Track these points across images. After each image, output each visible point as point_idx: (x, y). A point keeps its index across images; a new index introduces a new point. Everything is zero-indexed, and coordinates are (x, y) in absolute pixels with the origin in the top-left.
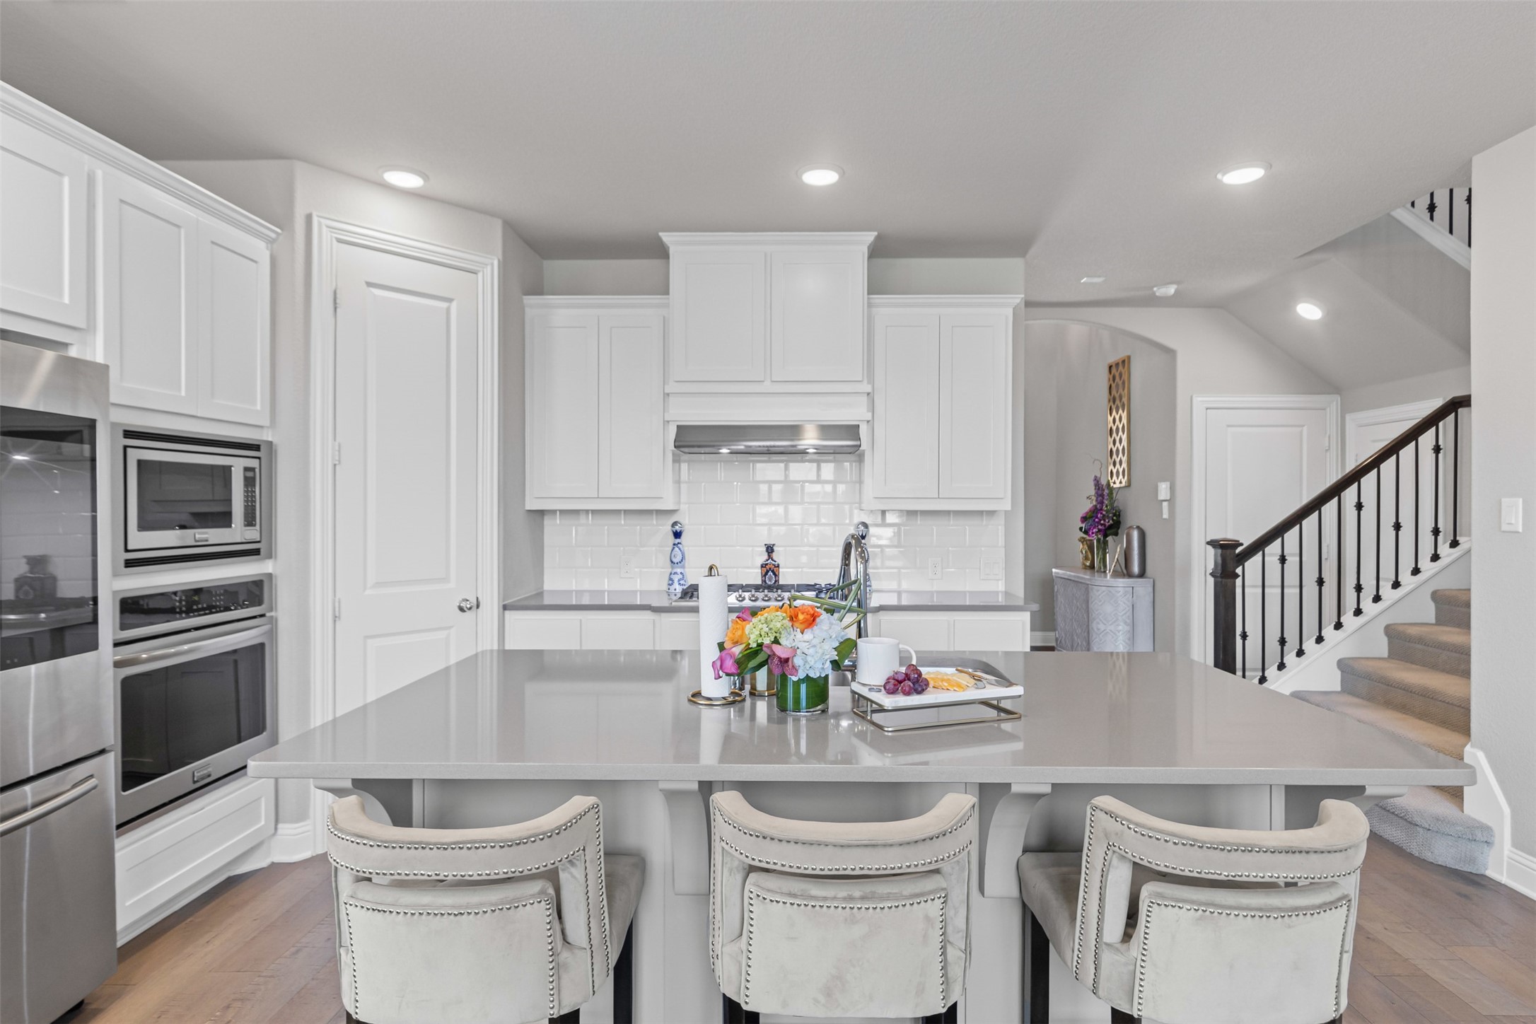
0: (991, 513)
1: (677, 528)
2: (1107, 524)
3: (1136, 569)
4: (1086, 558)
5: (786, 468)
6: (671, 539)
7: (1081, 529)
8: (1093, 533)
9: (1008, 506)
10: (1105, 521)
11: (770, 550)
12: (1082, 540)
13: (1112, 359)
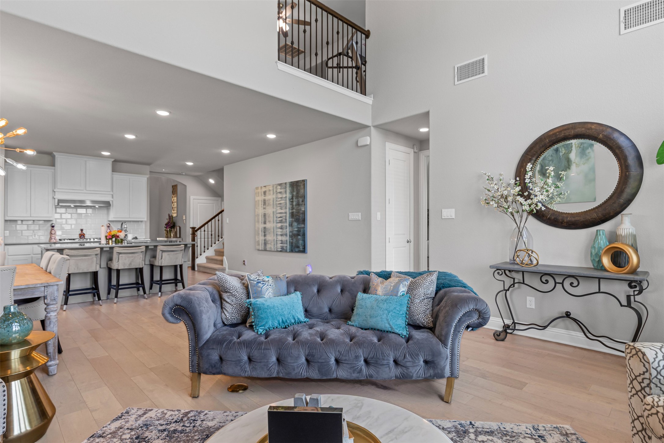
0: (141, 221)
1: (53, 225)
3: (178, 236)
4: (166, 235)
5: (86, 210)
6: (50, 228)
7: (165, 227)
8: (168, 228)
9: (146, 219)
10: (171, 225)
11: (82, 230)
12: (166, 230)
13: (173, 184)
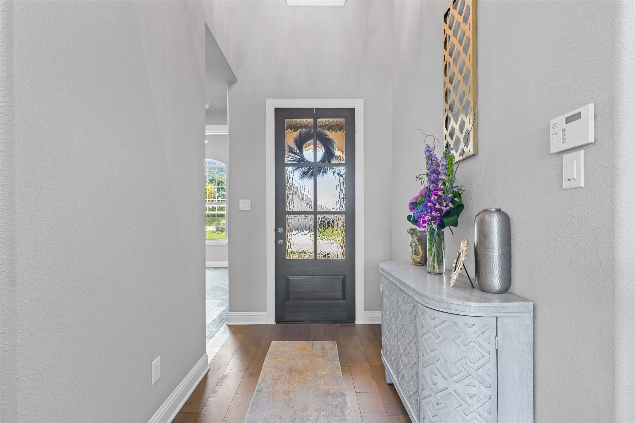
2: (444, 209)
4: (415, 253)
7: (409, 218)
8: (424, 222)
10: (441, 204)
